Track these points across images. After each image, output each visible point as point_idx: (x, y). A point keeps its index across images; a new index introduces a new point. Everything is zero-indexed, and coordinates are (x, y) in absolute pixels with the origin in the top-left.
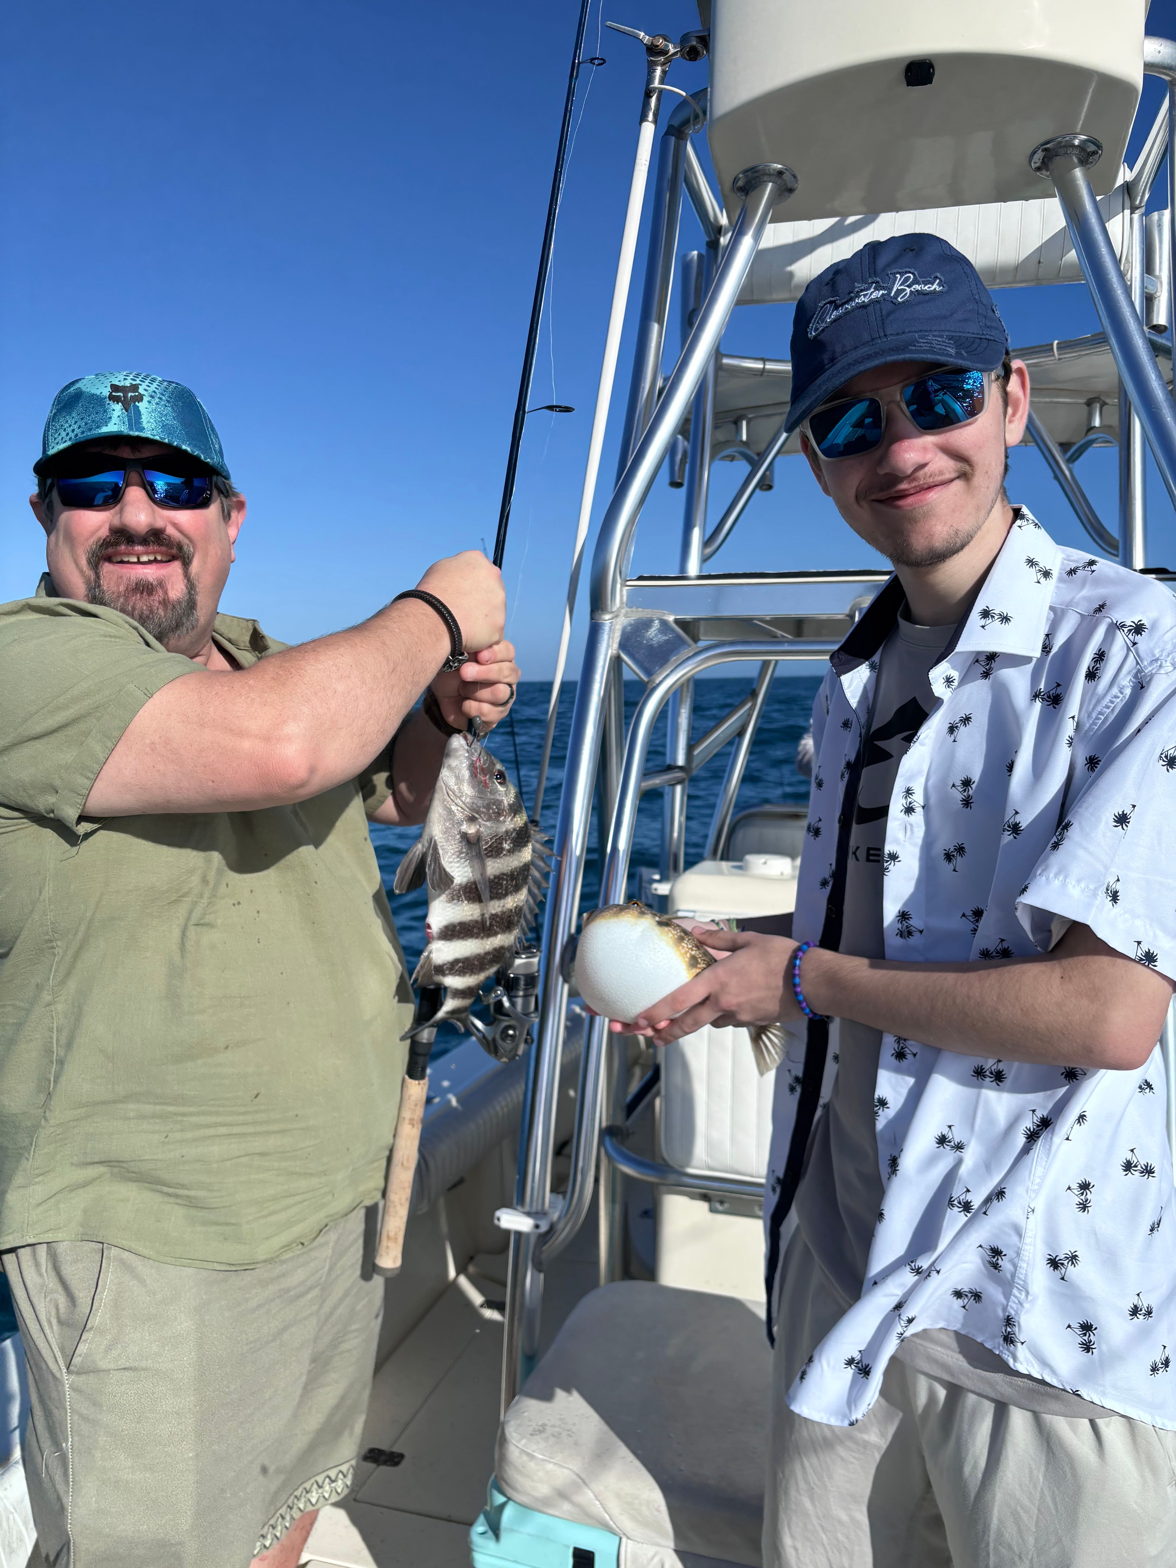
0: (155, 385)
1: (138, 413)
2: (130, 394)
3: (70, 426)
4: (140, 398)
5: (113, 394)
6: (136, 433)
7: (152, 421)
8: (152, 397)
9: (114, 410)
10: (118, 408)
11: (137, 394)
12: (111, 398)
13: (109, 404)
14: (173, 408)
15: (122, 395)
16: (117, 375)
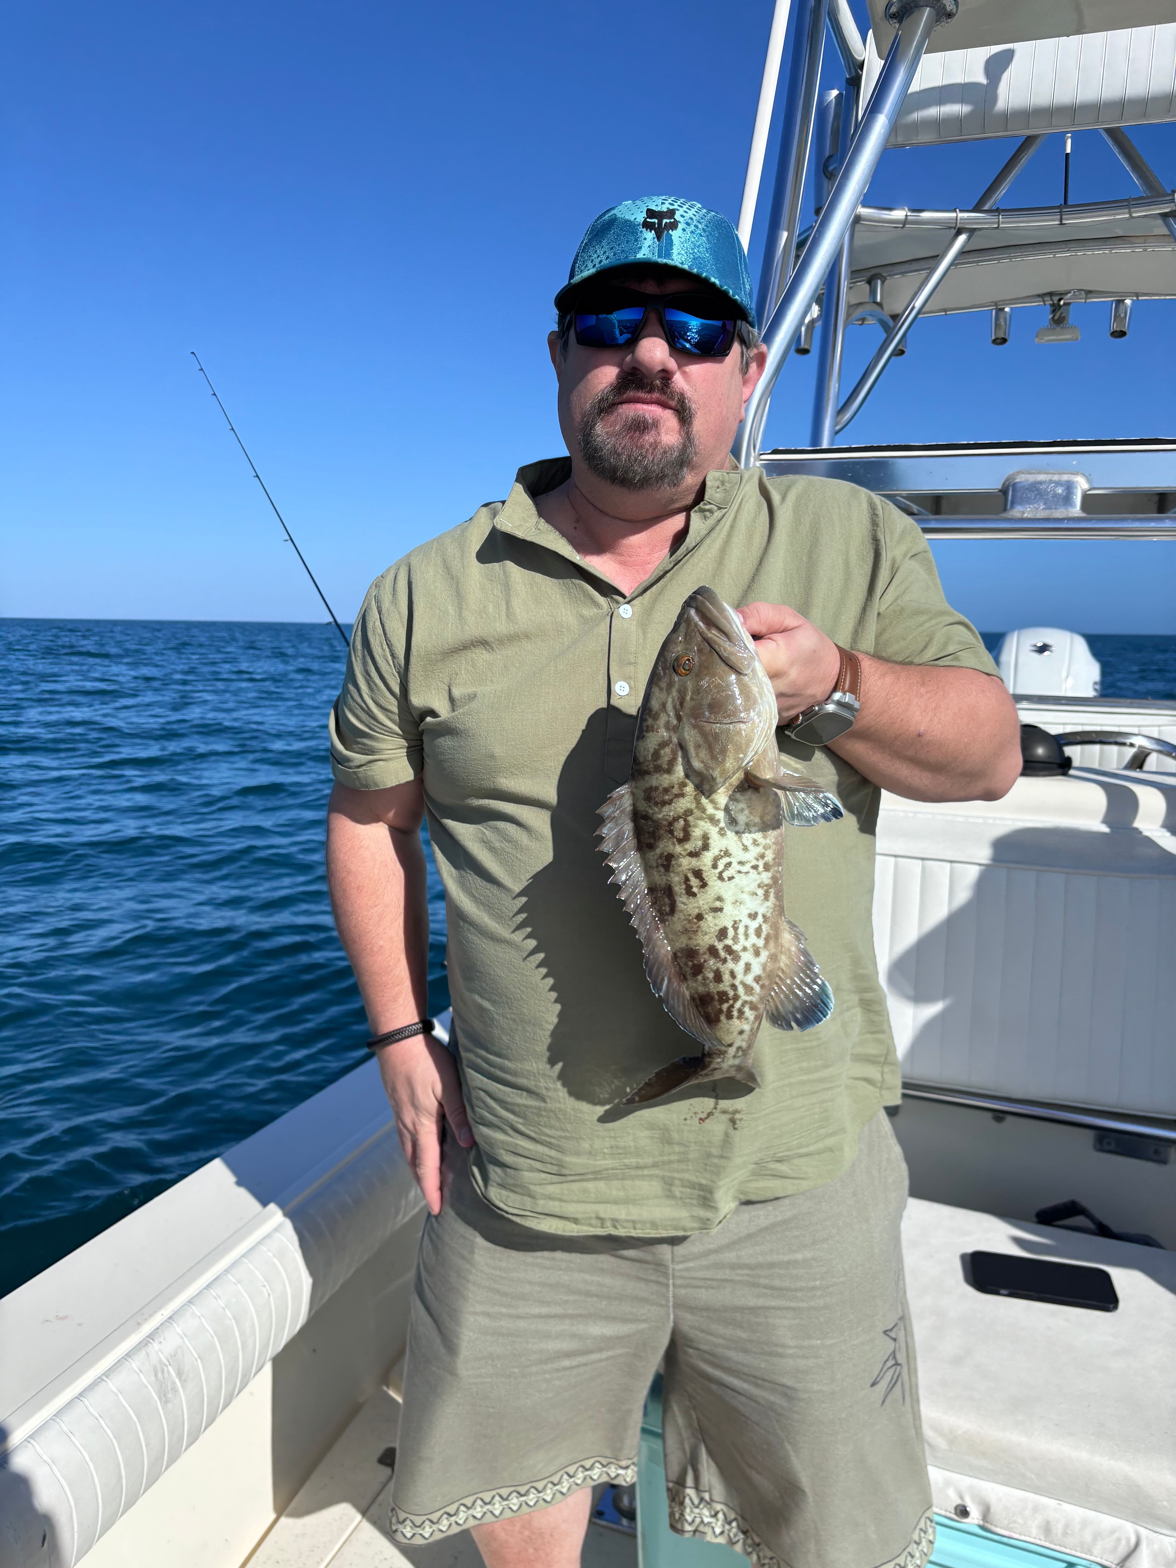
0: (693, 211)
1: (670, 243)
2: (665, 221)
3: (598, 256)
4: (674, 226)
5: (648, 220)
6: (665, 261)
7: (683, 252)
8: (688, 224)
9: (645, 239)
10: (650, 235)
11: (672, 220)
12: (647, 225)
13: (641, 232)
14: (708, 239)
15: (656, 221)
16: (655, 198)
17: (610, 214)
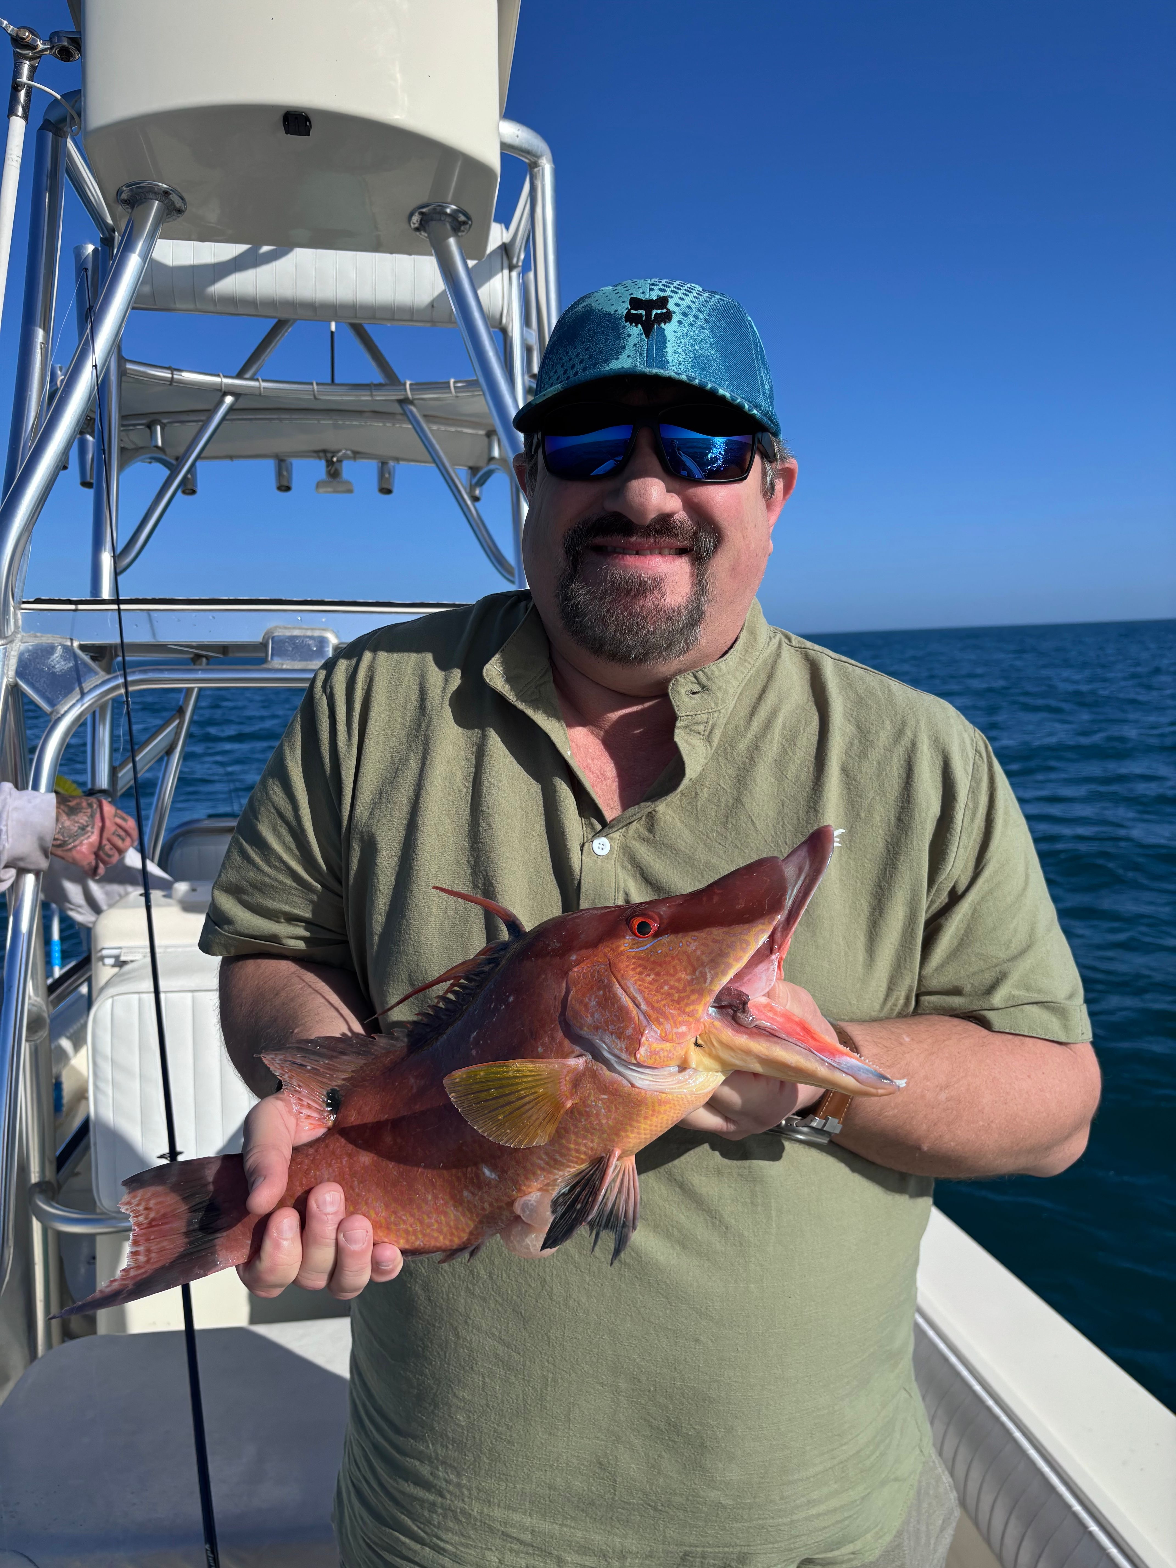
0: (691, 297)
1: (663, 340)
2: (654, 312)
3: (570, 359)
4: (667, 317)
5: (633, 312)
6: (655, 371)
7: (680, 350)
8: (685, 314)
9: (629, 336)
10: (635, 331)
11: (664, 311)
12: (631, 319)
13: (624, 327)
14: (712, 331)
15: (644, 312)
16: (641, 282)
17: (584, 304)
